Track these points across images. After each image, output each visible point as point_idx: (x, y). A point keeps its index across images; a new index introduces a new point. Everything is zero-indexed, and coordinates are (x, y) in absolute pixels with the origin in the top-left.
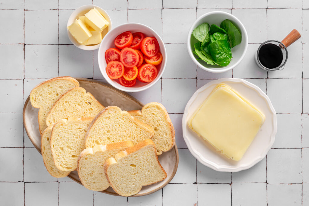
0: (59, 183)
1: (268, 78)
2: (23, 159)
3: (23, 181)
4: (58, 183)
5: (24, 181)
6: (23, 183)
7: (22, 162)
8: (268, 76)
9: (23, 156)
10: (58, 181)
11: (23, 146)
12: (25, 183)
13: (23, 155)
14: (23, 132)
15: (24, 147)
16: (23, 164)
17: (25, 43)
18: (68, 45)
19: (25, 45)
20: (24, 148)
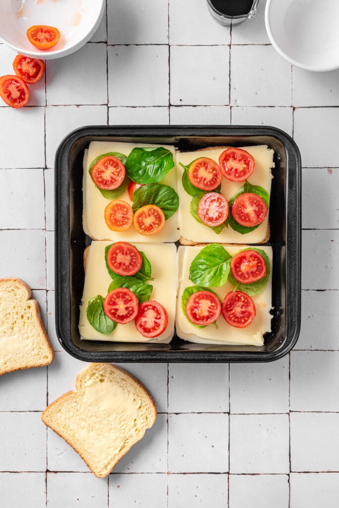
0: (292, 411)
1: (106, 43)
2: (249, 474)
3: (289, 475)
4: (291, 414)
5: (288, 472)
6: (291, 474)
7: (254, 476)
8: (103, 42)
9: (244, 474)
10: (289, 414)
11: (227, 475)
12: (291, 472)
13: (242, 474)
14: (201, 474)
15: (228, 473)
16: (257, 474)
17: (45, 470)
18: (49, 395)
19: (48, 471)
20: (230, 472)
